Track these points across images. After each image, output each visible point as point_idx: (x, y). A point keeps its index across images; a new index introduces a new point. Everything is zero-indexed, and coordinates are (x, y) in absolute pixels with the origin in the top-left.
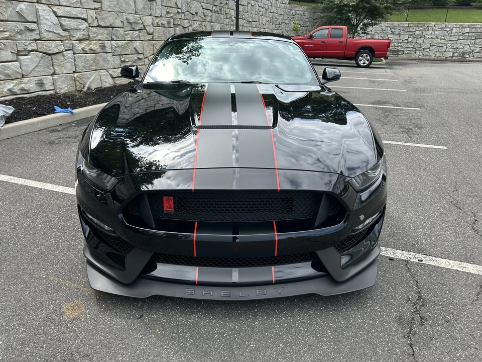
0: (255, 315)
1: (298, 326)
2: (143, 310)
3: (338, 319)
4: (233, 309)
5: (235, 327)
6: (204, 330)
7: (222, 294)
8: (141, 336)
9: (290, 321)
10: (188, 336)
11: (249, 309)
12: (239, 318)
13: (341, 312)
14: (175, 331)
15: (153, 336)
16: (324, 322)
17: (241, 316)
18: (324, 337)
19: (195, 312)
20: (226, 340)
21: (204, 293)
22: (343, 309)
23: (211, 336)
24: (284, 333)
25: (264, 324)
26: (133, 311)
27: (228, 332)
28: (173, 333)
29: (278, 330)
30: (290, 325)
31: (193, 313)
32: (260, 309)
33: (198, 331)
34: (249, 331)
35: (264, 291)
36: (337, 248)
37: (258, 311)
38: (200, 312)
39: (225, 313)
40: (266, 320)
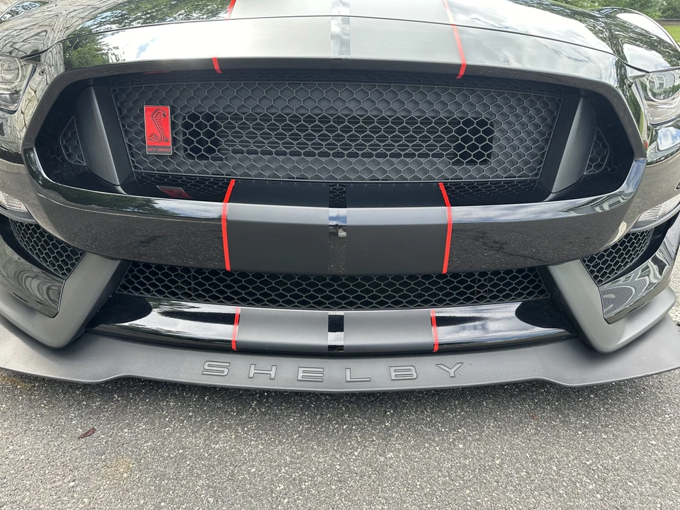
0: (387, 436)
1: (501, 465)
2: (98, 419)
3: (602, 448)
4: (330, 420)
5: (332, 466)
6: (249, 473)
7: (301, 374)
8: (72, 484)
9: (479, 453)
10: (202, 487)
11: (370, 421)
12: (345, 443)
13: (606, 433)
14: (171, 472)
15: (106, 483)
16: (567, 455)
17: (349, 437)
18: (578, 496)
19: (230, 426)
20: (307, 499)
21: (253, 371)
22: (607, 426)
23: (265, 488)
24: (465, 482)
25: (408, 458)
26: (72, 419)
27: (313, 477)
28: (163, 476)
29: (450, 476)
30: (478, 460)
31: (225, 427)
32: (399, 423)
33: (232, 474)
34: (370, 477)
35: (410, 370)
36: (592, 272)
37: (393, 426)
38: (244, 424)
39: (310, 429)
40: (416, 447)
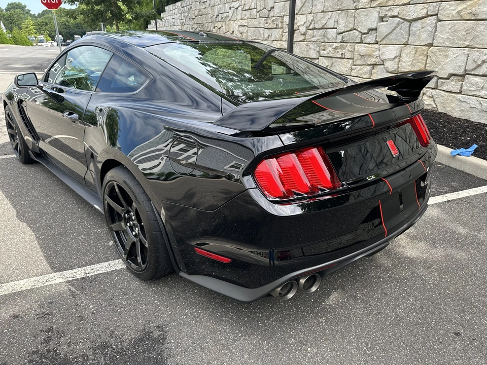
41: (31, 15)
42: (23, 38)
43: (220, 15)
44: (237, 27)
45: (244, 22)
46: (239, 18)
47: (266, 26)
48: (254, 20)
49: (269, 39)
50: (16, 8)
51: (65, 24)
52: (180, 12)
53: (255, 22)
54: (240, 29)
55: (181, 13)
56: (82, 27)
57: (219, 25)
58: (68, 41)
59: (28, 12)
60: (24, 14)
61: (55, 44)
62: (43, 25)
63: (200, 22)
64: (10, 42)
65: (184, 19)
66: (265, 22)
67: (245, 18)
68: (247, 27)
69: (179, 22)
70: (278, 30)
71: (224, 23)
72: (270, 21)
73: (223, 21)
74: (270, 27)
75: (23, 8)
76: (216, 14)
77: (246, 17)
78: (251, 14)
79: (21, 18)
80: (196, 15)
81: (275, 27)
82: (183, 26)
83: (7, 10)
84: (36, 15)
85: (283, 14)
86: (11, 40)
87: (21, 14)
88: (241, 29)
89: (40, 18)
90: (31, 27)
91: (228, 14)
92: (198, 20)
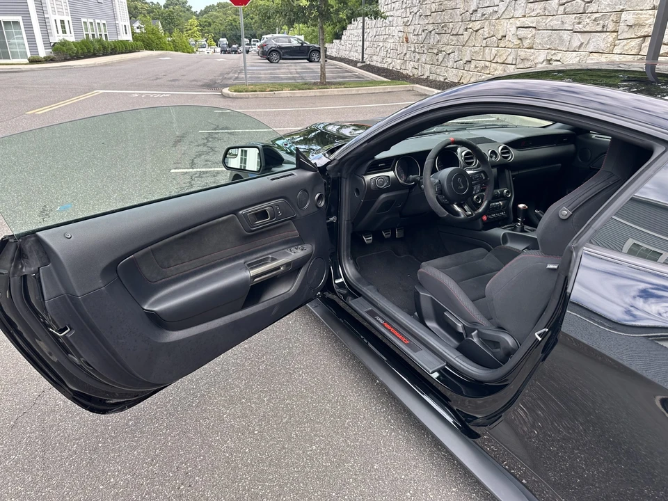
41: (192, 12)
42: (184, 42)
43: (480, 11)
44: (513, 29)
45: (528, 22)
46: (519, 13)
47: (578, 28)
48: (551, 18)
49: (582, 49)
50: (176, 4)
51: (232, 24)
52: (404, 6)
53: (555, 22)
54: (518, 33)
55: (406, 8)
56: (252, 27)
57: (477, 25)
58: (234, 46)
59: (189, 9)
60: (184, 12)
61: (219, 50)
62: (206, 25)
63: (440, 21)
64: (170, 48)
65: (411, 16)
66: (577, 21)
67: (532, 14)
68: (534, 30)
69: (400, 21)
70: (604, 35)
71: (487, 22)
72: (588, 20)
73: (486, 19)
74: (588, 29)
75: (183, 3)
76: (473, 8)
77: (534, 14)
78: (545, 9)
79: (180, 16)
80: (434, 11)
81: (599, 29)
82: (406, 28)
83: (166, 6)
84: (198, 13)
85: (622, 7)
86: (170, 45)
87: (181, 11)
88: (522, 33)
89: (202, 16)
90: (196, 28)
91: (496, 9)
92: (438, 18)
